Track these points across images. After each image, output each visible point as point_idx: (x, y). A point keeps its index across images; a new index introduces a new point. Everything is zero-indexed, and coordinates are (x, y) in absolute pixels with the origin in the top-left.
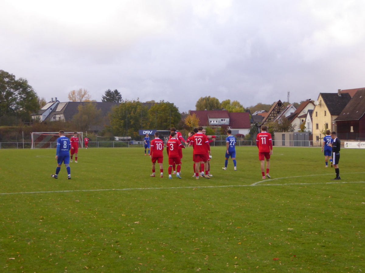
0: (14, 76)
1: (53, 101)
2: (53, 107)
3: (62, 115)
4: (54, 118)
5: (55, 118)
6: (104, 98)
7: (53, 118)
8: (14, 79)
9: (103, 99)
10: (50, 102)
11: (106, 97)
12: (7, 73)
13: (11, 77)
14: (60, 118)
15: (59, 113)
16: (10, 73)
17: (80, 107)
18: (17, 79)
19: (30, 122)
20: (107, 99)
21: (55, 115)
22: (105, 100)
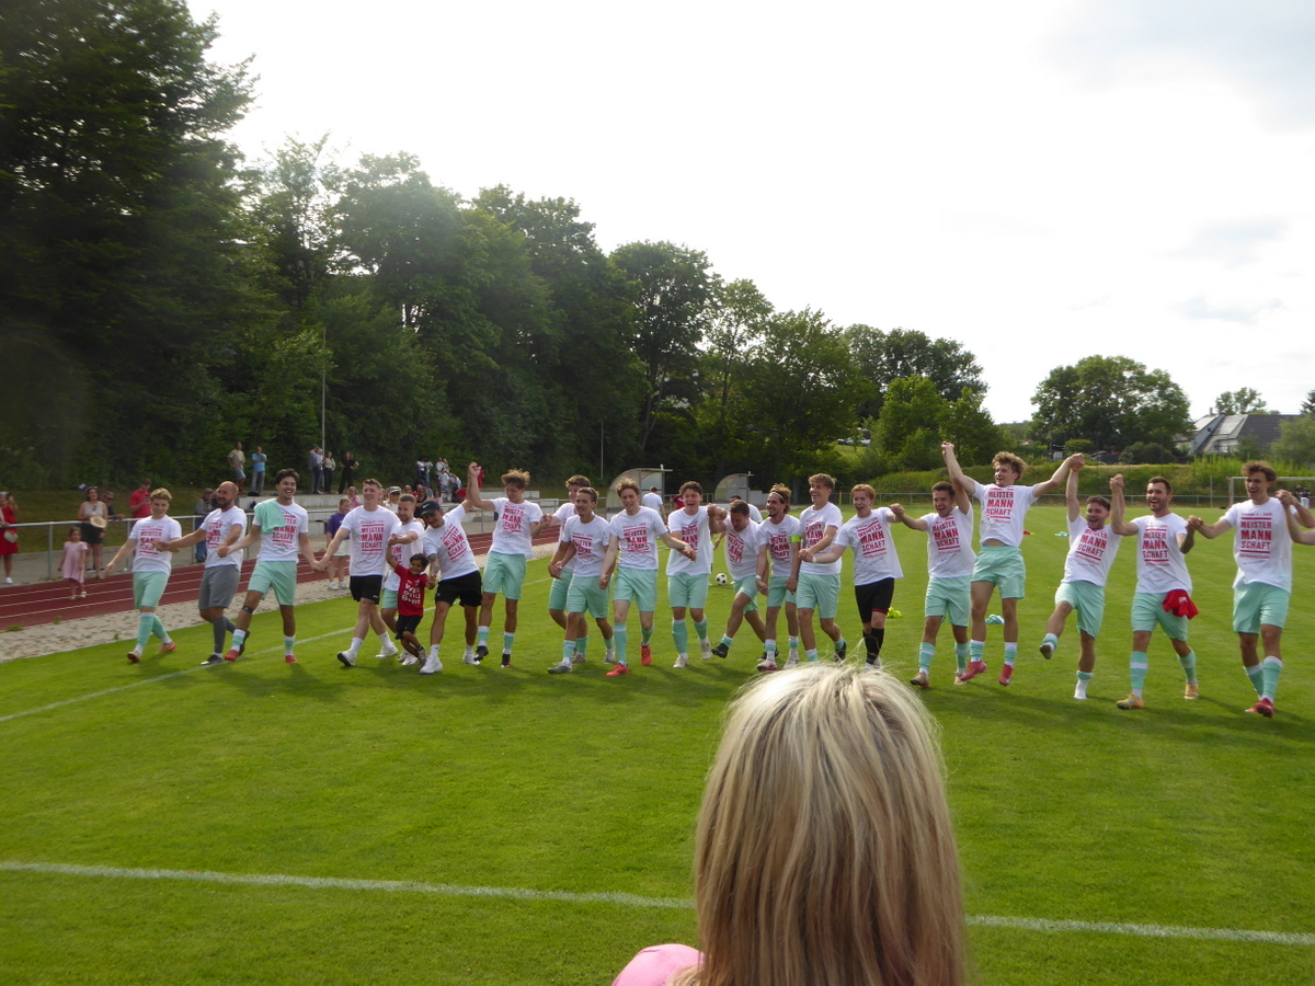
0: (1143, 366)
1: (1212, 415)
2: (1212, 427)
3: (1234, 443)
4: (1215, 447)
5: (1217, 447)
6: (1306, 406)
7: (1213, 448)
8: (1143, 373)
9: (1302, 409)
10: (1206, 416)
11: (1309, 403)
12: (1133, 362)
13: (1137, 369)
14: (1229, 447)
15: (1227, 438)
16: (1137, 360)
18: (1148, 372)
20: (1311, 408)
21: (1219, 441)
22: (1308, 410)
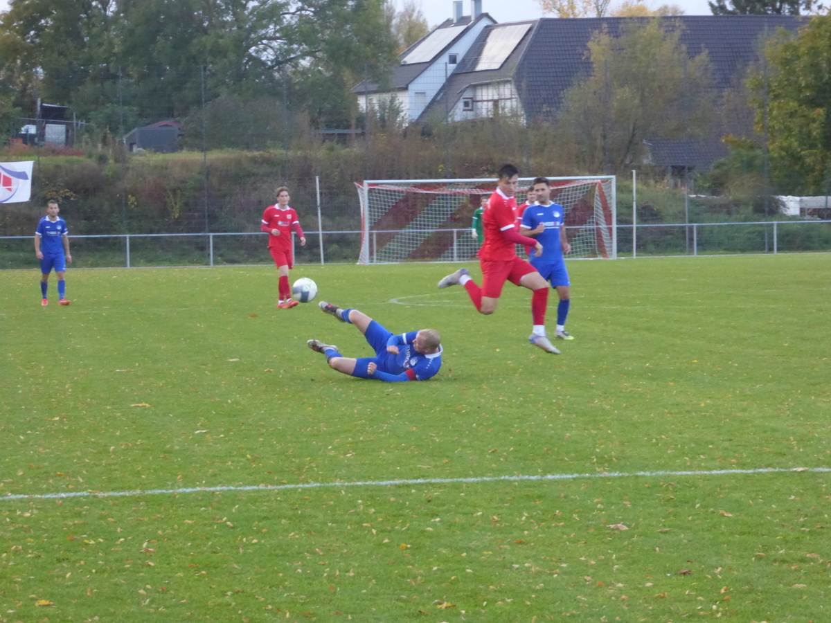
2: (461, 50)
3: (507, 91)
4: (466, 104)
5: (470, 104)
7: (461, 105)
10: (447, 24)
14: (496, 103)
15: (493, 78)
17: (598, 47)
19: (348, 127)
21: (475, 87)
22: (728, 5)
